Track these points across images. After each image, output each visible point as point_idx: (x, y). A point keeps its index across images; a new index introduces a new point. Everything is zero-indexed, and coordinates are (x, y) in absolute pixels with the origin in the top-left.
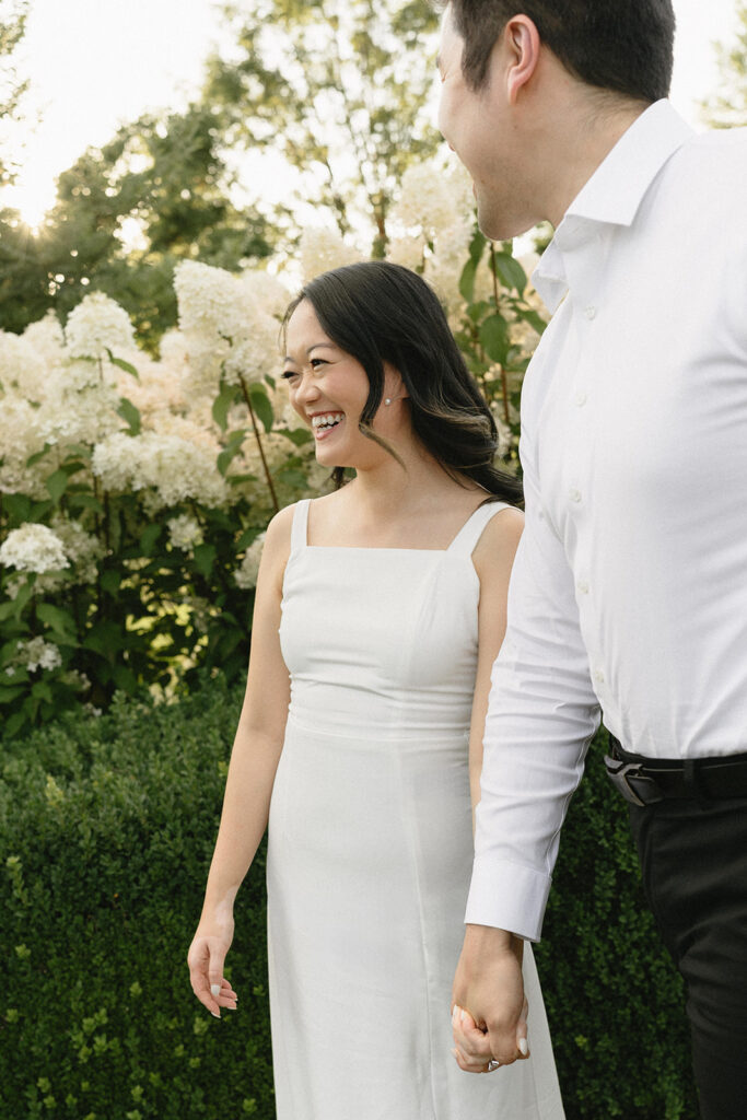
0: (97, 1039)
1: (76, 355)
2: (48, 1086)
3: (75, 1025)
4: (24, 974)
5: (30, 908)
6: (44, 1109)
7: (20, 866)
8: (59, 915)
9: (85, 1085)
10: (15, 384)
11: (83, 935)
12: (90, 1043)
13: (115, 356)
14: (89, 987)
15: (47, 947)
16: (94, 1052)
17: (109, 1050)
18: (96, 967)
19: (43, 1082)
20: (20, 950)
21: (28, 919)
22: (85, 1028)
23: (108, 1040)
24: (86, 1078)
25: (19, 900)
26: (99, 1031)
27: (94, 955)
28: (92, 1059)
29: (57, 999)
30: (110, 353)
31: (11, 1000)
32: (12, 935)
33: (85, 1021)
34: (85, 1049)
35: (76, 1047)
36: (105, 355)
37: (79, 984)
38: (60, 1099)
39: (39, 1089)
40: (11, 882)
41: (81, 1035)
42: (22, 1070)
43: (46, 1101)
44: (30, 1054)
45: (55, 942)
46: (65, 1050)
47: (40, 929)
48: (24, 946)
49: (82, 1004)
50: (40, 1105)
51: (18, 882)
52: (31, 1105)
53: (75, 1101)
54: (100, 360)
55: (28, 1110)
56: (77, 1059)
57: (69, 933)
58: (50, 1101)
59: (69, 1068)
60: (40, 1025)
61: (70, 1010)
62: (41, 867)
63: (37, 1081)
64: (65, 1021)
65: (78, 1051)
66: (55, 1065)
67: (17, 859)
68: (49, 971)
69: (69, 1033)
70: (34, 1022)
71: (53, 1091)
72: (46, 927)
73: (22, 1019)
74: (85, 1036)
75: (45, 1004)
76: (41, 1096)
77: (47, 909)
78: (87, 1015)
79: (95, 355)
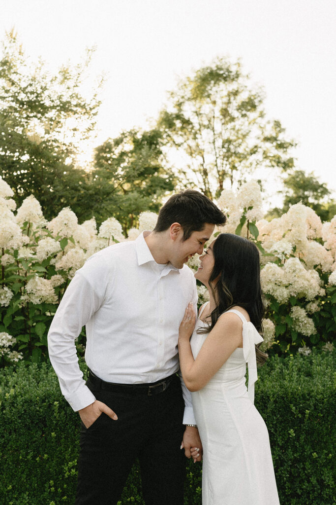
0: (72, 470)
1: (102, 237)
2: (53, 484)
3: (66, 464)
4: (53, 442)
5: (59, 420)
6: (50, 492)
7: (58, 405)
8: (67, 424)
9: (65, 486)
10: (78, 242)
11: (74, 433)
12: (70, 471)
13: (115, 238)
14: (73, 451)
15: (62, 435)
16: (71, 474)
17: (75, 475)
18: (76, 445)
19: (51, 482)
20: (53, 434)
21: (56, 424)
22: (69, 465)
23: (76, 471)
24: (66, 484)
25: (55, 417)
26: (73, 467)
27: (76, 440)
28: (69, 476)
29: (61, 454)
30: (113, 237)
31: (46, 451)
32: (51, 429)
33: (69, 463)
34: (67, 473)
35: (65, 471)
36: (111, 238)
37: (70, 449)
38: (56, 489)
39: (50, 484)
40: (54, 410)
41: (67, 467)
42: (45, 476)
43: (51, 489)
44: (49, 471)
45: (64, 434)
46: (61, 472)
47: (60, 428)
48: (54, 433)
49: (69, 457)
50: (49, 490)
51: (57, 411)
52: (46, 490)
53: (61, 491)
54: (109, 239)
55: (45, 491)
56: (65, 476)
57: (70, 431)
58: (53, 489)
59: (61, 479)
60: (54, 461)
61: (65, 458)
62: (64, 407)
63: (50, 481)
64: (63, 461)
65: (65, 473)
66: (56, 477)
67: (58, 403)
68: (60, 444)
69: (63, 466)
70: (52, 460)
71: (54, 486)
72: (62, 428)
73: (48, 458)
74: (68, 468)
75: (57, 455)
76: (50, 487)
77: (64, 422)
78: (70, 461)
79: (108, 238)
